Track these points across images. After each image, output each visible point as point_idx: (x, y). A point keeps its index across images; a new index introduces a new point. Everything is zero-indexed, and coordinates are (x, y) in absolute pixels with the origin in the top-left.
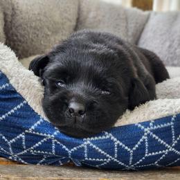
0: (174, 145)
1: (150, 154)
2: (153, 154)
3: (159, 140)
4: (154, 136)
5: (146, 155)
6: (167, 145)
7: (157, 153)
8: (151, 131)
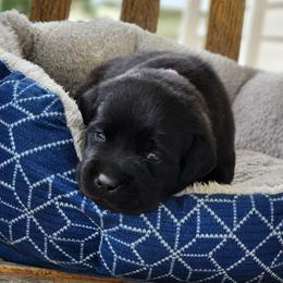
0: (235, 229)
1: (203, 236)
2: (207, 236)
3: (216, 217)
4: (209, 210)
5: (198, 236)
6: (226, 227)
7: (212, 236)
8: (206, 203)
